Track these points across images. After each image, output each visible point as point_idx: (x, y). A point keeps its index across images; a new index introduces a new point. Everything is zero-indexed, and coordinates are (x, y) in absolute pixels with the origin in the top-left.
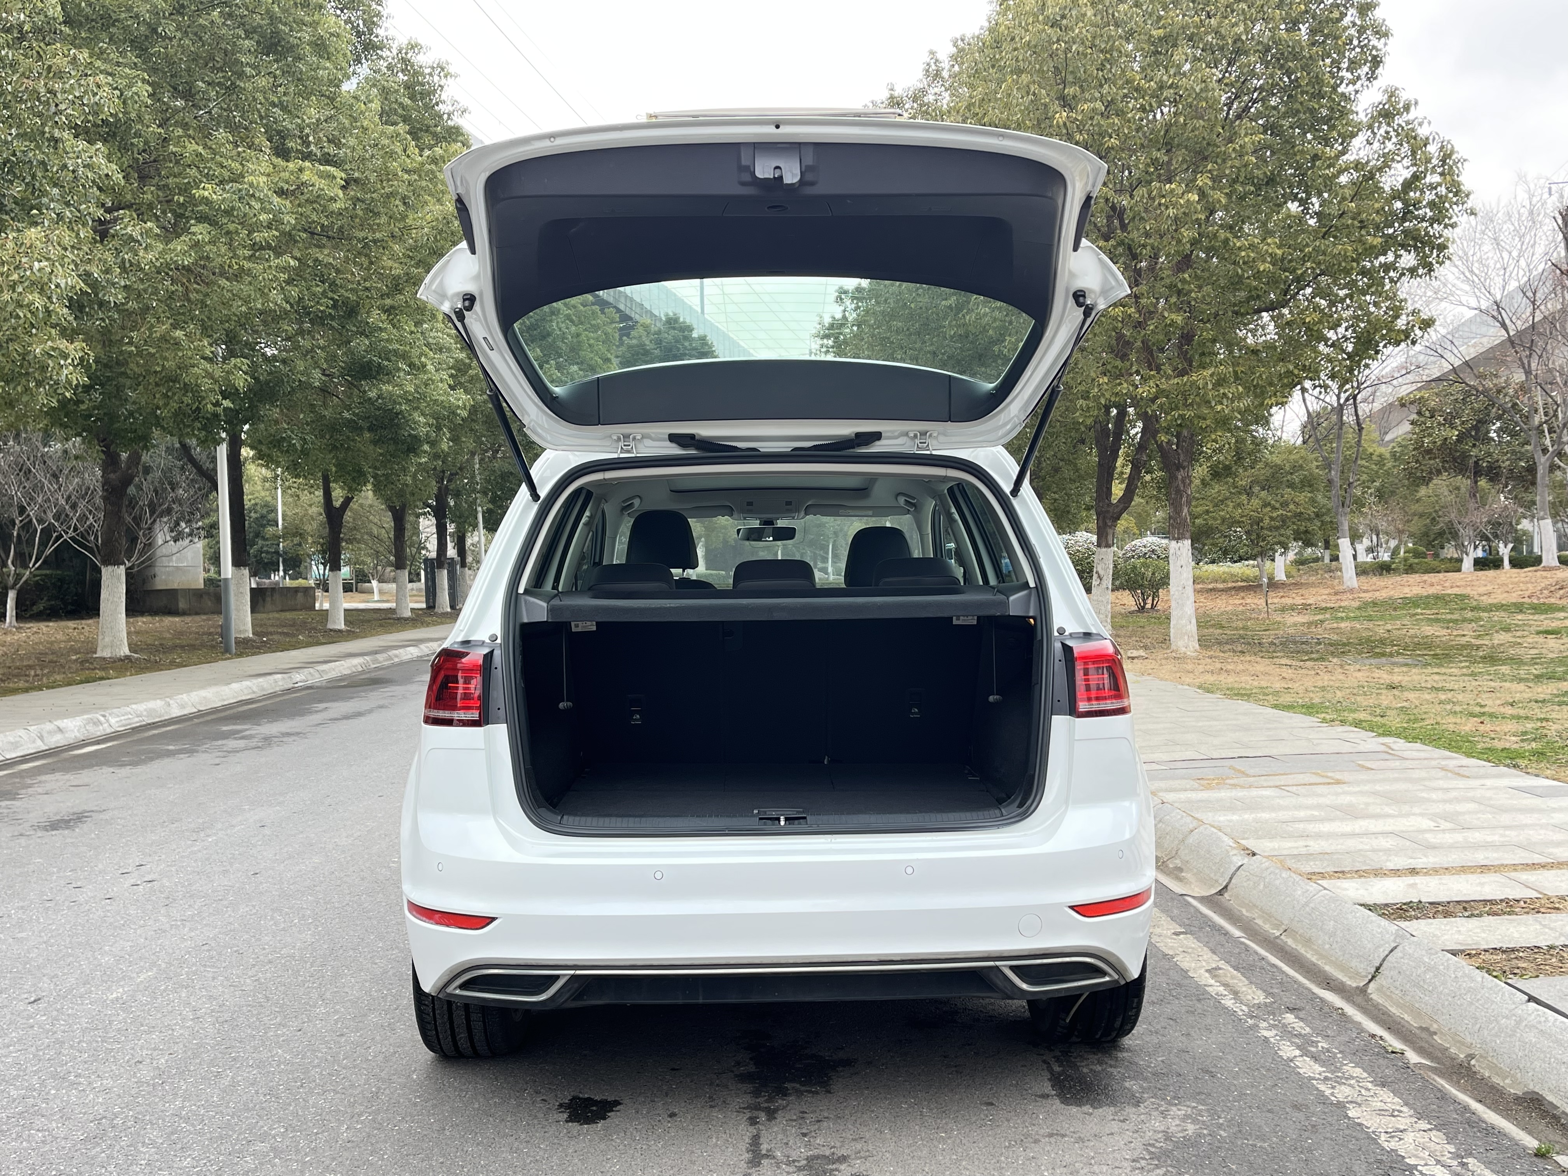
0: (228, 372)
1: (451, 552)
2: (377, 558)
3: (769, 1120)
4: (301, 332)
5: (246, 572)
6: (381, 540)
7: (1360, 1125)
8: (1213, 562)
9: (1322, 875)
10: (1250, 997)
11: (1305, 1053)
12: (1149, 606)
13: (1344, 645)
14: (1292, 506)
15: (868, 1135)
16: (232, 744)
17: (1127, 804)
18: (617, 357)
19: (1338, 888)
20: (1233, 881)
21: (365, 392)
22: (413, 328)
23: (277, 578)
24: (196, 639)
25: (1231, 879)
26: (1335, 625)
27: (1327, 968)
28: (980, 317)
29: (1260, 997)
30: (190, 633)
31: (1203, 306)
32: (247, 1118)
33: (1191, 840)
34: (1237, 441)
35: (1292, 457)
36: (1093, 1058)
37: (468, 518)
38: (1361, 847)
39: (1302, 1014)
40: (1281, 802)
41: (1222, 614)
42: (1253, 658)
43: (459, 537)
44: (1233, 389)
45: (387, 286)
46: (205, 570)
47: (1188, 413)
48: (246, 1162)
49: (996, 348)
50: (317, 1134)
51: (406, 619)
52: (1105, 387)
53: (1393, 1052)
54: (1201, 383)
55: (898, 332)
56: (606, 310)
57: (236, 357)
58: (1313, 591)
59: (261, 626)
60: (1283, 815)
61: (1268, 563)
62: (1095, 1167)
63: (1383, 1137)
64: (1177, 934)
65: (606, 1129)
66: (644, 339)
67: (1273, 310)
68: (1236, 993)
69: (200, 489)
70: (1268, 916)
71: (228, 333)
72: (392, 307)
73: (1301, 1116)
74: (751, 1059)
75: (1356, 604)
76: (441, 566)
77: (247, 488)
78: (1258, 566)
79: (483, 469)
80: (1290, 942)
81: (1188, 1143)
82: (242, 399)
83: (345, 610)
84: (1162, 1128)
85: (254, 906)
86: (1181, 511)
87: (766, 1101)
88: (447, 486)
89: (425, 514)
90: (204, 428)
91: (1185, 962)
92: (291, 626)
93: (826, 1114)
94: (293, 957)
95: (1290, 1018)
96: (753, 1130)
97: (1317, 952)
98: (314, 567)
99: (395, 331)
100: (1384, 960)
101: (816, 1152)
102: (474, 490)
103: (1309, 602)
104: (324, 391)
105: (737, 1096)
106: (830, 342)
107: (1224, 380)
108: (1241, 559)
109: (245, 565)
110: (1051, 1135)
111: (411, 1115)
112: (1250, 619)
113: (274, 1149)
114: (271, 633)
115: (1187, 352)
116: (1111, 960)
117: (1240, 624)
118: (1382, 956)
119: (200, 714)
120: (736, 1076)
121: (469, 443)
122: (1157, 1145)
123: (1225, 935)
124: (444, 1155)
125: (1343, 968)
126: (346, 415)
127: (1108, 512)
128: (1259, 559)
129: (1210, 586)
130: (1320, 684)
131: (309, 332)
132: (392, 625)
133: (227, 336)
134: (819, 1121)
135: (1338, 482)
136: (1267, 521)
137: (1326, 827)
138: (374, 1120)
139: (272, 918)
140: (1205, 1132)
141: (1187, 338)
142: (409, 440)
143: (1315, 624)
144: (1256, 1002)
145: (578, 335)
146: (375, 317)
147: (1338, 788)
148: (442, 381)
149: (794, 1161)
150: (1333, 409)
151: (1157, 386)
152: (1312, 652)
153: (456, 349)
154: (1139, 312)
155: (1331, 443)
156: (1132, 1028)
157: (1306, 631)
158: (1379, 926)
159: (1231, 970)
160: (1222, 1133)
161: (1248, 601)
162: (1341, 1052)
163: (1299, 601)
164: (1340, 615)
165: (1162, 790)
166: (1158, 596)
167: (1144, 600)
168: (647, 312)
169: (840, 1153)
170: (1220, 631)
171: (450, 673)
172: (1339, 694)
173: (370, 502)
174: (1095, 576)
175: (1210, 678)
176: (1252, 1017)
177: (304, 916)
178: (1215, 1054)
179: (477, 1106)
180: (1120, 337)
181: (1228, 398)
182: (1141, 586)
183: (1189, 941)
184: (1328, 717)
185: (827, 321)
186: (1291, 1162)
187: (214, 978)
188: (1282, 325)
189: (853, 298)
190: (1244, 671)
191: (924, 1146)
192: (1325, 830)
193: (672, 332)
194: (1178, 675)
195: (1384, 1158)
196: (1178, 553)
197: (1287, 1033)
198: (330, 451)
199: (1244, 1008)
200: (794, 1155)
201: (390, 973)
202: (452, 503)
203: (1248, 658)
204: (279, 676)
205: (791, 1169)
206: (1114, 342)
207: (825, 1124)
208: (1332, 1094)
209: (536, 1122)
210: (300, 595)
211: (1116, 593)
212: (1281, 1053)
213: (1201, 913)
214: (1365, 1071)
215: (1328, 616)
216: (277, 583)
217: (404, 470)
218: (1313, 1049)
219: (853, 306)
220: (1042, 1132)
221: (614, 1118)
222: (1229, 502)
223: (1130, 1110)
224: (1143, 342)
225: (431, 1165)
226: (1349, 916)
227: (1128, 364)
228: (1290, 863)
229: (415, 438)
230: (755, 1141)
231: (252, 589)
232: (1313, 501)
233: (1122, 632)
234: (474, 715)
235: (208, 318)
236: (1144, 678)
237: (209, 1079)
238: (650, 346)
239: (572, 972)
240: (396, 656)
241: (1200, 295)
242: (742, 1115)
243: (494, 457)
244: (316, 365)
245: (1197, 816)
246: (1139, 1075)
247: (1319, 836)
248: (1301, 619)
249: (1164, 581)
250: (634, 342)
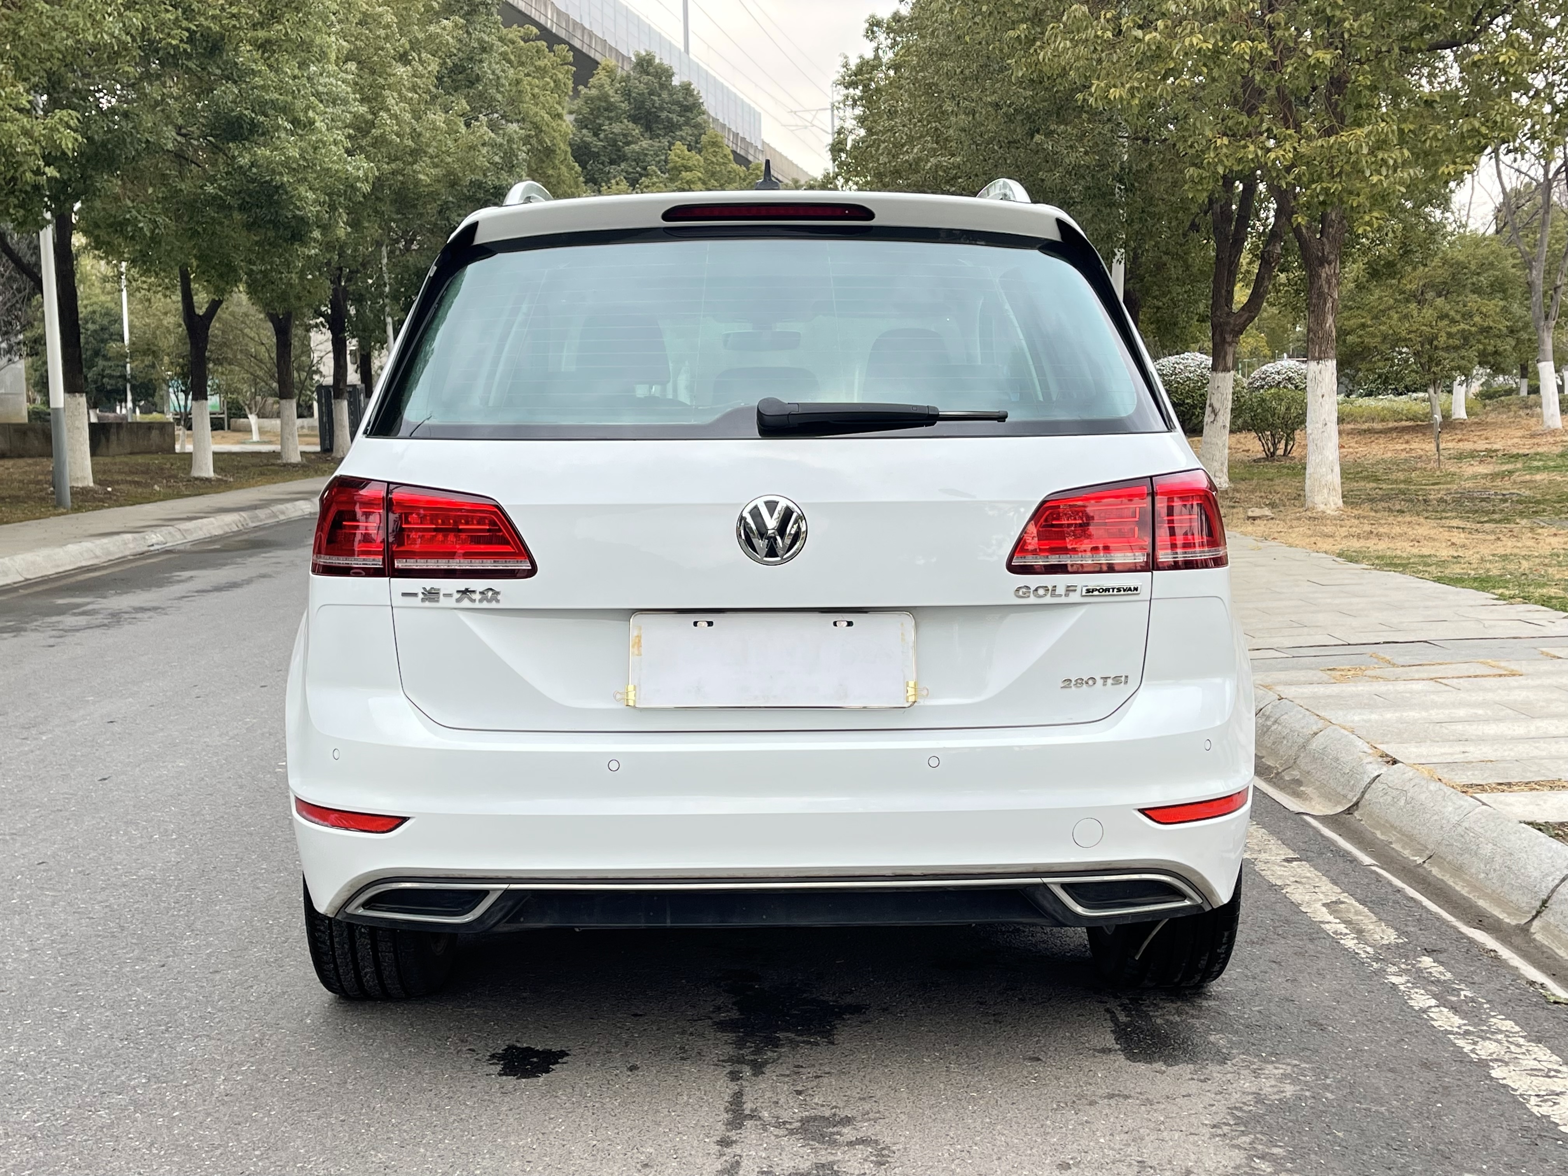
0: (51, 129)
1: (353, 377)
2: (256, 384)
3: (754, 1075)
4: (147, 76)
5: (82, 400)
6: (261, 361)
7: (1505, 1086)
8: (1369, 394)
9: (1482, 788)
10: (1377, 937)
11: (1442, 1001)
12: (1280, 452)
13: (1538, 502)
14: (1477, 319)
15: (879, 1094)
16: (69, 620)
17: (1218, 681)
18: (571, 113)
19: (1501, 803)
20: (1367, 796)
21: (234, 158)
22: (296, 71)
23: (124, 411)
24: (20, 489)
25: (1363, 793)
26: (1528, 477)
27: (1481, 903)
28: (1057, 55)
29: (1390, 936)
30: (12, 481)
31: (1361, 40)
32: (99, 1066)
33: (1315, 744)
34: (1404, 228)
35: (1480, 251)
36: (1171, 1006)
37: (373, 331)
38: (1536, 753)
39: (1442, 957)
40: (1434, 697)
41: (1378, 463)
42: (1414, 519)
43: (362, 356)
44: (1396, 154)
45: (260, 12)
46: (29, 400)
47: (1335, 187)
48: (100, 1116)
49: (1079, 96)
50: (186, 1085)
51: (294, 466)
52: (1225, 150)
53: (1555, 1003)
54: (1352, 145)
55: (949, 76)
56: (556, 47)
57: (63, 108)
58: (1502, 432)
59: (104, 472)
60: (1435, 714)
61: (1443, 396)
62: (1165, 1134)
63: (1534, 1100)
64: (1288, 860)
65: (549, 1084)
66: (607, 88)
67: (1459, 44)
68: (1360, 933)
69: (19, 290)
70: (1409, 839)
71: (50, 74)
72: (268, 41)
73: (1431, 1076)
74: (734, 1004)
75: (1558, 450)
76: (339, 395)
77: (81, 290)
78: (1429, 400)
79: (392, 266)
80: (1435, 871)
81: (1285, 1106)
82: (71, 166)
83: (215, 453)
84: (1254, 1089)
85: (101, 818)
86: (1324, 321)
87: (752, 1053)
88: (345, 287)
89: (317, 326)
90: (22, 205)
91: (1297, 894)
92: (143, 473)
93: (827, 1069)
94: (153, 879)
95: (1427, 961)
96: (734, 1087)
97: (1469, 884)
98: (173, 396)
99: (272, 75)
100: (1553, 891)
101: (813, 1113)
102: (381, 295)
103: (1495, 447)
104: (180, 157)
105: (716, 1046)
106: (858, 92)
107: (1385, 142)
108: (1408, 390)
109: (80, 391)
110: (1111, 1096)
111: (305, 1066)
112: (1415, 469)
113: (133, 1102)
114: (118, 483)
115: (1337, 104)
116: (1193, 879)
117: (1401, 476)
118: (1551, 885)
119: (28, 584)
120: (715, 1023)
121: (373, 230)
122: (1245, 1108)
123: (1351, 862)
124: (346, 1113)
125: (1499, 901)
126: (210, 189)
127: (1228, 323)
128: (1431, 391)
129: (1365, 426)
130: (1501, 551)
131: (158, 77)
132: (276, 473)
133: (49, 80)
134: (817, 1077)
135: (1540, 286)
136: (1443, 339)
137: (1492, 729)
138: (258, 1071)
139: (125, 834)
140: (1307, 1094)
141: (1338, 83)
142: (293, 224)
143: (1501, 475)
144: (1385, 942)
145: (518, 82)
146: (246, 54)
147: (1512, 681)
148: (336, 143)
149: (784, 1123)
150: (1539, 185)
151: (1295, 149)
152: (1494, 512)
153: (355, 100)
154: (1274, 48)
155: (1534, 233)
156: (1220, 972)
157: (1489, 484)
158: (1550, 849)
159: (1357, 904)
160: (1329, 1095)
161: (1414, 446)
162: (1488, 1002)
163: (1482, 445)
164: (1536, 464)
165: (1279, 683)
166: (1293, 439)
167: (1274, 444)
168: (611, 48)
169: (843, 1113)
170: (1374, 485)
171: (343, 508)
172: (1525, 564)
173: (244, 310)
174: (1208, 410)
175: (1356, 544)
176: (1377, 960)
177: (166, 830)
178: (1327, 1003)
179: (386, 1056)
180: (1248, 82)
181: (1388, 167)
182: (1272, 426)
183: (1304, 869)
184: (1507, 593)
185: (854, 63)
186: (1413, 1128)
187: (53, 904)
188: (1471, 68)
189: (889, 30)
190: (1401, 535)
191: (950, 1107)
192: (1492, 732)
193: (646, 79)
194: (1313, 539)
195: (1532, 1125)
196: (1319, 377)
197: (1421, 979)
198: (190, 238)
199: (1369, 949)
200: (785, 1116)
201: (277, 899)
202: (352, 311)
203: (1408, 519)
204: (129, 536)
205: (781, 1132)
206: (1238, 90)
207: (825, 1080)
208: (1473, 1051)
209: (461, 1075)
210: (155, 433)
211: (1238, 436)
212: (1412, 1003)
213: (1322, 836)
214: (1517, 1024)
215: (1519, 465)
216: (125, 417)
217: (288, 264)
218: (1454, 999)
219: (889, 41)
220: (1100, 1092)
221: (559, 1072)
222: (1392, 313)
223: (1213, 1069)
224: (1278, 89)
225: (329, 1123)
226: (1512, 838)
227: (1257, 119)
228: (1440, 773)
229: (302, 220)
230: (737, 1099)
231: (91, 425)
232: (1505, 310)
233: (1242, 486)
234: (377, 562)
235: (24, 55)
236: (1268, 543)
237: (52, 1021)
238: (615, 98)
239: (505, 886)
240: (283, 513)
241: (1356, 25)
242: (720, 1069)
243: (407, 249)
244: (168, 119)
245: (1322, 714)
246: (1227, 1027)
247: (1481, 740)
248: (1483, 469)
249: (1301, 420)
250: (594, 92)
